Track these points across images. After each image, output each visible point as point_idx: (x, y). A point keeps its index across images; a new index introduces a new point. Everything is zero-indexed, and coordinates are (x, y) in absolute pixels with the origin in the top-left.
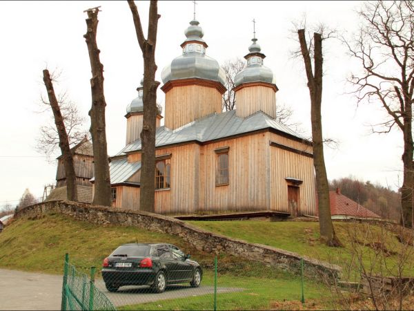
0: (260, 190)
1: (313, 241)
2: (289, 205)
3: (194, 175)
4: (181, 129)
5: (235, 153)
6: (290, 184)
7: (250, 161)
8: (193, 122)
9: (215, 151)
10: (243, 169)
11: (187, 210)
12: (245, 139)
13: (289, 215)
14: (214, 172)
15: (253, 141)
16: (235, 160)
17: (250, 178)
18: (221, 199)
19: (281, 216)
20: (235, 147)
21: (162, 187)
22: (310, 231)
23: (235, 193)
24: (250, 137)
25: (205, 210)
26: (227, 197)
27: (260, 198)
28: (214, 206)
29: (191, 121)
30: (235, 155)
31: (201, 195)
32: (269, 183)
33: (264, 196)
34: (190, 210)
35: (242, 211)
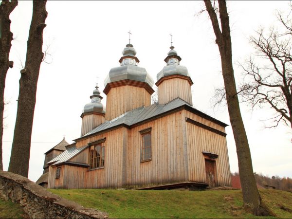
0: (179, 163)
1: (235, 209)
2: (207, 177)
3: (122, 153)
4: (116, 119)
5: (156, 131)
6: (207, 158)
7: (169, 137)
8: (126, 114)
9: (140, 132)
10: (163, 145)
11: (116, 185)
12: (164, 119)
13: (207, 185)
14: (140, 150)
15: (171, 120)
16: (156, 138)
17: (169, 153)
18: (145, 173)
19: (200, 186)
20: (156, 127)
21: (98, 166)
22: (230, 198)
23: (156, 167)
24: (168, 117)
25: (132, 185)
26: (150, 172)
27: (179, 170)
28: (139, 180)
29: (124, 113)
30: (156, 133)
31: (129, 172)
32: (186, 155)
33: (182, 168)
34: (119, 184)
35: (163, 183)
